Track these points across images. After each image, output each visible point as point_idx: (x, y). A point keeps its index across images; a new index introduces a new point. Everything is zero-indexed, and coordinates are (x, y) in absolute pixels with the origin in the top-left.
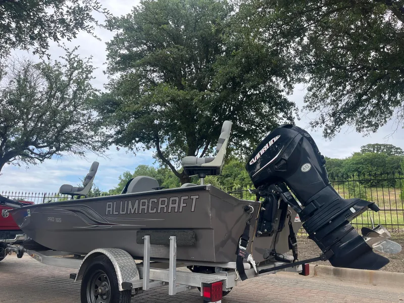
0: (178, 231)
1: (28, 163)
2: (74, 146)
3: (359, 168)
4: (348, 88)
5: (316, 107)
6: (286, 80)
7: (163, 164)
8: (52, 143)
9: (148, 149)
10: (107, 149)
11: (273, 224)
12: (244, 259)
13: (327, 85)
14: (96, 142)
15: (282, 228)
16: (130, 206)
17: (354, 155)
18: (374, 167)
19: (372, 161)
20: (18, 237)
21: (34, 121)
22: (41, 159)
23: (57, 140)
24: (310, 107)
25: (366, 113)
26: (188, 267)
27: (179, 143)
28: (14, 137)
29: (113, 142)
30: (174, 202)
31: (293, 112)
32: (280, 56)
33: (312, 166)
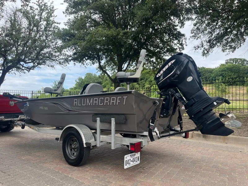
0: (116, 115)
1: (21, 72)
2: (48, 62)
3: (223, 74)
4: (220, 23)
5: (198, 36)
6: (180, 19)
7: (103, 73)
8: (35, 60)
9: (93, 64)
10: (68, 64)
11: (169, 111)
12: (153, 130)
13: (206, 22)
14: (61, 59)
15: (174, 113)
16: (88, 101)
17: (220, 66)
18: (233, 73)
19: (231, 69)
20: (20, 117)
21: (22, 46)
22: (28, 70)
23: (37, 58)
24: (194, 36)
25: (230, 40)
26: (120, 134)
27: (112, 59)
28: (10, 57)
29: (71, 60)
30: (113, 99)
31: (183, 40)
32: (177, 3)
33: (193, 78)
